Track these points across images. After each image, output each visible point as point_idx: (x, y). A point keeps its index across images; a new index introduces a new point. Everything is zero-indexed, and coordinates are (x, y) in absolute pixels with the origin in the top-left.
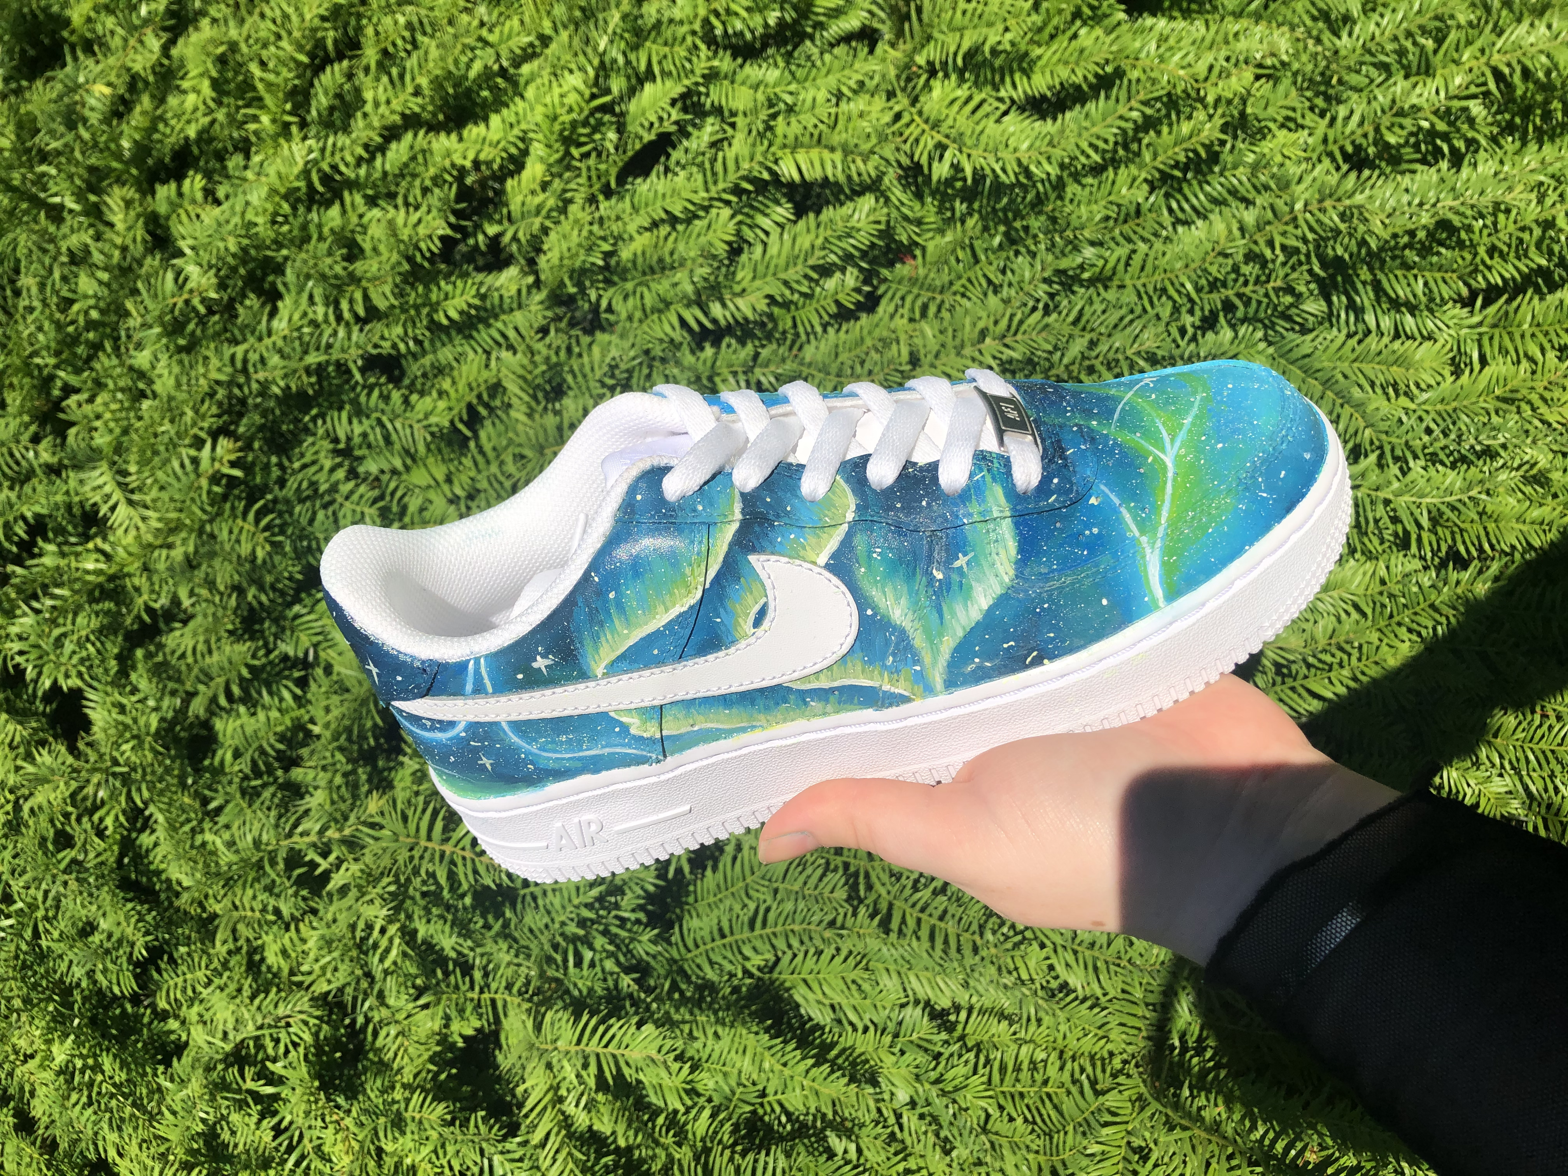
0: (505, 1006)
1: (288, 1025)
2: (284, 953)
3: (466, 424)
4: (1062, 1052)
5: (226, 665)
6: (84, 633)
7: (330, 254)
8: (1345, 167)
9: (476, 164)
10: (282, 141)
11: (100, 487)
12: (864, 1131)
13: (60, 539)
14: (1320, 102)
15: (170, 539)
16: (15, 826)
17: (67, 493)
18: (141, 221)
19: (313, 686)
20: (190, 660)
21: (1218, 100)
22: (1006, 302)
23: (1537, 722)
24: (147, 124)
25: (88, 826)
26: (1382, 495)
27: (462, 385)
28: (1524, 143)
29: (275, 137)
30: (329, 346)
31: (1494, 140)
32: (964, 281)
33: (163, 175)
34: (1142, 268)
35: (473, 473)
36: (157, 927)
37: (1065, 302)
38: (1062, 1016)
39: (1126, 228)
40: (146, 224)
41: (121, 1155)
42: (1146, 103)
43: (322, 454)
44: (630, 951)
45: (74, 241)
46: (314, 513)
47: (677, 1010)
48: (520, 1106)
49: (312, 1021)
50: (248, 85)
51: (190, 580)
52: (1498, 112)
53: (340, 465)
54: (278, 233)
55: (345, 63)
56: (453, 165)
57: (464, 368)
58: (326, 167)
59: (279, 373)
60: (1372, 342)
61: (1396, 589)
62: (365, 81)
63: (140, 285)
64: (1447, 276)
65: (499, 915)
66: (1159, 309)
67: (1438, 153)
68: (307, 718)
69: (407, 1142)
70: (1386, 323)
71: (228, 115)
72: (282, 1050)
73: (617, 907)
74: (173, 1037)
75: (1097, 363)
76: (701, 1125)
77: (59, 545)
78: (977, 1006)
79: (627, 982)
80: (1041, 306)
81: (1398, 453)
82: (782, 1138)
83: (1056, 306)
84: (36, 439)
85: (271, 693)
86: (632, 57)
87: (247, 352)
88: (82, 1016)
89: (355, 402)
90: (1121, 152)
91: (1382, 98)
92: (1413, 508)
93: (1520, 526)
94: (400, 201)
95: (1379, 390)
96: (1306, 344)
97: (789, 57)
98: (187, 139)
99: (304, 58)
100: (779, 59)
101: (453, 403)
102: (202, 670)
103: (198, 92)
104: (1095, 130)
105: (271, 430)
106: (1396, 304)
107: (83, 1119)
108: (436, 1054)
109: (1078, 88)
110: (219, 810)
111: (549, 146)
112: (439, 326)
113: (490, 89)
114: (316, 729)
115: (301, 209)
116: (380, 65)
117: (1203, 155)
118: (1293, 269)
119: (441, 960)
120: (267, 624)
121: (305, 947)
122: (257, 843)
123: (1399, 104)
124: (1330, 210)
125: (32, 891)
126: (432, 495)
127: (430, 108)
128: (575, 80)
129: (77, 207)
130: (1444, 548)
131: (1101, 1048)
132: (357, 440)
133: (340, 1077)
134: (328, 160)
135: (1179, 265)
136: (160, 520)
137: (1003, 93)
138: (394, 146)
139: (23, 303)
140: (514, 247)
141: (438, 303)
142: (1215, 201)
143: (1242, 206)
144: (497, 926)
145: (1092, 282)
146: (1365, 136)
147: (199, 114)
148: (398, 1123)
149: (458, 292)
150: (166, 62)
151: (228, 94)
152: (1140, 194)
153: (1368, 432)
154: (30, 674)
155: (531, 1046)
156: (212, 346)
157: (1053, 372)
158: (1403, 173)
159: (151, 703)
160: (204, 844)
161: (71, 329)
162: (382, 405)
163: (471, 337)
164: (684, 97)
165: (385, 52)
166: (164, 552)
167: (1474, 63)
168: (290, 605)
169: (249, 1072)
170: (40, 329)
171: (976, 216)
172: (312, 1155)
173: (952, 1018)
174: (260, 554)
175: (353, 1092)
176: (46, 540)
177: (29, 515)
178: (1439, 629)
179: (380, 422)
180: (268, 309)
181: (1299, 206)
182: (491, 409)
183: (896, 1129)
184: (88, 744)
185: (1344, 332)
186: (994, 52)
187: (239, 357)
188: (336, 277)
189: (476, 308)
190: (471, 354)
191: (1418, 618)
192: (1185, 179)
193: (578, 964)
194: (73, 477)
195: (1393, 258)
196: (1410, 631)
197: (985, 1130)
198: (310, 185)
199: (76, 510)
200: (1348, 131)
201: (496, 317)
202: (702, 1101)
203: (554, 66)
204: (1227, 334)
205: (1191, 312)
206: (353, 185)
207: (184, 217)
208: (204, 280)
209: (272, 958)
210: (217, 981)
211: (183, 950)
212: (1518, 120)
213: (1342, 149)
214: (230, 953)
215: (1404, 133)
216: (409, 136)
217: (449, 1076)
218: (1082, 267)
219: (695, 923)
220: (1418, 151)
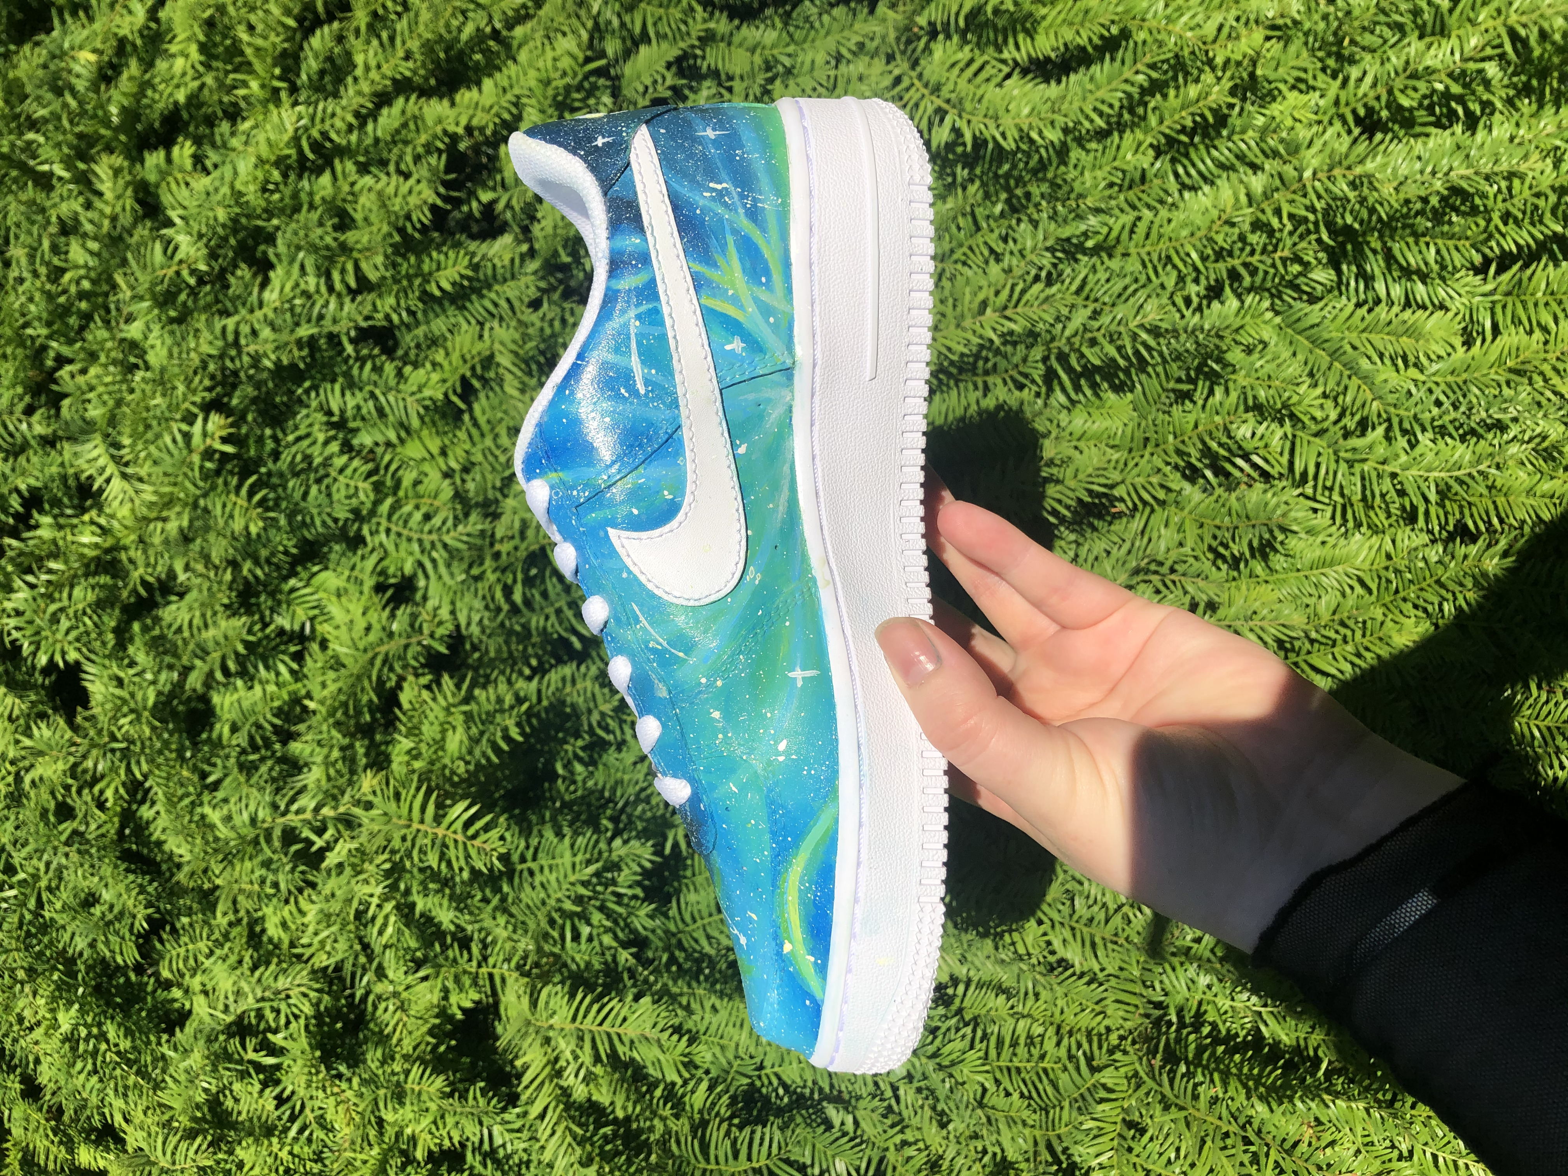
0: (503, 980)
1: (288, 997)
2: (284, 925)
3: (460, 397)
4: (1059, 1028)
5: (222, 640)
6: (80, 606)
7: (321, 224)
8: (1356, 131)
9: (469, 129)
10: (271, 107)
11: (95, 459)
12: (862, 1104)
13: (56, 511)
14: (1331, 62)
15: (165, 514)
16: (16, 798)
17: (62, 464)
18: (129, 192)
19: (309, 660)
20: (186, 634)
21: (1227, 62)
22: (1008, 271)
23: (1544, 698)
24: (135, 90)
25: (89, 799)
26: (1389, 468)
27: (455, 357)
28: (1541, 106)
29: (265, 103)
30: (321, 317)
31: (1510, 102)
32: (965, 249)
33: (153, 140)
34: (1147, 236)
35: (467, 446)
36: (159, 898)
37: (1068, 271)
38: (1060, 991)
39: (1131, 195)
40: (136, 192)
41: (127, 1121)
42: (1153, 66)
43: (316, 427)
44: (627, 925)
45: (65, 209)
46: (308, 487)
47: (675, 982)
48: (519, 1076)
49: (312, 994)
50: (235, 50)
51: (185, 554)
52: (1515, 74)
53: (334, 438)
54: (269, 202)
55: (336, 25)
56: (445, 132)
57: (458, 339)
58: (315, 133)
59: (269, 347)
60: (1382, 311)
61: (1401, 564)
62: (355, 44)
63: (129, 256)
64: (1460, 244)
65: (497, 890)
66: (1163, 278)
67: (1452, 116)
68: (303, 692)
69: (407, 1112)
70: (1397, 291)
71: (217, 79)
72: (283, 1021)
73: (614, 882)
74: (177, 1005)
75: (1099, 336)
76: (699, 1098)
77: (55, 517)
78: (975, 979)
79: (625, 956)
80: (1043, 274)
81: (1406, 425)
82: (779, 1112)
83: (1060, 275)
84: (29, 411)
85: (267, 668)
86: (627, 19)
87: (238, 324)
88: (85, 984)
89: (347, 375)
90: (1126, 116)
91: (1396, 61)
92: (1420, 481)
93: (1531, 501)
94: (392, 168)
95: (1387, 361)
96: (1314, 313)
97: (787, 18)
98: (176, 103)
99: (291, 23)
100: (777, 21)
101: (446, 375)
102: (198, 645)
103: (187, 56)
104: (1100, 94)
105: (264, 401)
106: (1407, 273)
107: (88, 1086)
108: (434, 1026)
109: (1083, 49)
110: (215, 786)
111: (542, 111)
112: (432, 296)
113: (482, 51)
114: (311, 705)
115: (292, 177)
116: (370, 27)
117: (1211, 120)
118: (1302, 237)
119: (439, 934)
120: (263, 598)
121: (306, 920)
122: (253, 821)
123: (1412, 66)
124: (1340, 179)
125: (35, 862)
126: (426, 467)
127: (422, 72)
128: (567, 44)
129: (66, 175)
130: (1452, 522)
131: (1098, 1024)
132: (349, 413)
133: (342, 1046)
134: (318, 126)
135: (1185, 233)
136: (156, 492)
137: (1006, 55)
138: (385, 111)
139: (14, 273)
140: (508, 215)
141: (430, 274)
142: (1222, 166)
143: (1250, 172)
144: (495, 901)
145: (1096, 251)
146: (1378, 98)
147: (188, 78)
148: (399, 1096)
149: (450, 262)
150: (153, 25)
151: (216, 57)
152: (1145, 160)
153: (1375, 404)
154: (26, 649)
155: (528, 1023)
156: (203, 317)
157: (1056, 344)
158: (1416, 136)
159: (149, 676)
160: (203, 817)
161: (62, 299)
162: (375, 377)
163: (464, 308)
164: (679, 60)
165: (375, 14)
166: (160, 525)
167: (1490, 23)
168: (286, 579)
169: (251, 1043)
170: (31, 299)
171: (977, 183)
172: (314, 1125)
173: (950, 991)
174: (254, 530)
175: (355, 1060)
176: (41, 511)
177: (23, 487)
178: (1446, 607)
179: (373, 395)
180: (259, 280)
181: (1308, 174)
182: (485, 381)
183: (893, 1102)
184: (86, 719)
185: (1354, 300)
186: (996, 11)
187: (231, 328)
188: (328, 248)
189: (469, 278)
190: (465, 326)
191: (1423, 594)
192: (1192, 143)
193: (576, 937)
194: (68, 448)
195: (1404, 227)
196: (1416, 607)
197: (981, 1104)
198: (300, 152)
199: (71, 482)
200: (1360, 93)
201: (489, 287)
202: (699, 1073)
203: (547, 29)
204: (1233, 303)
205: (1196, 281)
206: (343, 152)
207: (173, 186)
208: (192, 251)
209: (273, 930)
210: (218, 952)
211: (185, 920)
212: (1535, 83)
213: (1354, 112)
214: (231, 924)
215: (1417, 96)
216: (401, 100)
217: (449, 1047)
218: (1085, 234)
219: (692, 897)
220: (1433, 113)
